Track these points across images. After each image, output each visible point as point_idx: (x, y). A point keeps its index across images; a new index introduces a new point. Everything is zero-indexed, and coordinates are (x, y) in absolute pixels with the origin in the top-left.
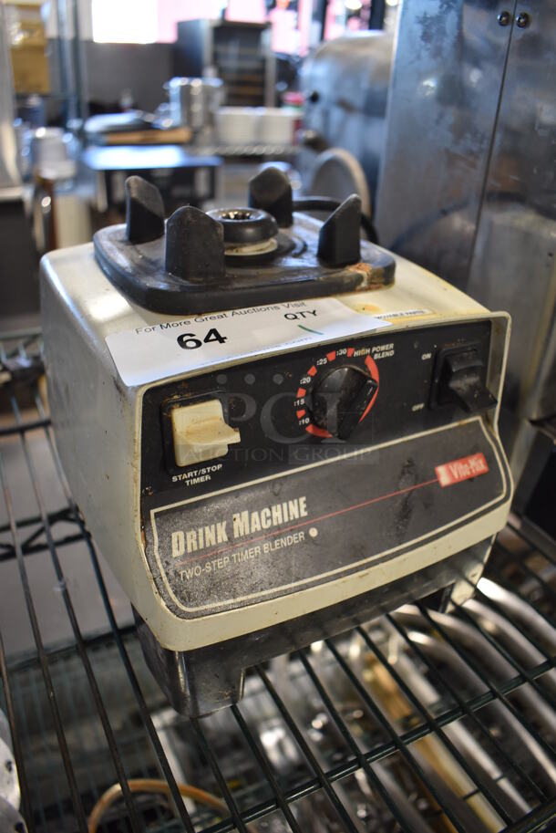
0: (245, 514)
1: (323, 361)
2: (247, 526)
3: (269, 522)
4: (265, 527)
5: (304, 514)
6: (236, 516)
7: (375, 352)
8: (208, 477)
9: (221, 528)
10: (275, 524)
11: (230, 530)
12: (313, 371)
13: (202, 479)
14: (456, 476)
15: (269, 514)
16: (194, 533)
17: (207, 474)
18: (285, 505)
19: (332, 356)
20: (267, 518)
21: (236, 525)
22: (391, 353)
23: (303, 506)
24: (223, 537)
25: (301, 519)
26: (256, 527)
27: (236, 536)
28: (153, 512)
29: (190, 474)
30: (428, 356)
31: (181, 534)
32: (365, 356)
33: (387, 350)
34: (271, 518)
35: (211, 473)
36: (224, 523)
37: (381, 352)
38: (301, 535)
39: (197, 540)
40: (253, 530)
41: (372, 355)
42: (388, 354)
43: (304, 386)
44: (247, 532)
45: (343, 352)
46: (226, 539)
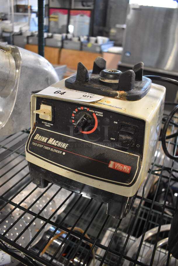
0: (53, 139)
1: (79, 108)
2: (51, 142)
3: (57, 144)
4: (55, 145)
5: (65, 148)
6: (51, 138)
7: (96, 113)
8: (50, 126)
9: (47, 139)
10: (57, 146)
11: (47, 141)
12: (76, 110)
13: (48, 126)
14: (116, 167)
15: (58, 143)
16: (41, 136)
17: (49, 125)
18: (63, 143)
19: (82, 108)
20: (57, 143)
21: (50, 140)
22: (102, 116)
23: (66, 146)
24: (45, 141)
25: (64, 149)
26: (53, 144)
27: (48, 143)
28: (37, 127)
29: (46, 123)
30: (117, 123)
31: (39, 135)
32: (93, 113)
33: (101, 114)
34: (58, 144)
35: (50, 125)
36: (48, 138)
37: (99, 114)
38: (61, 152)
39: (40, 138)
40: (52, 144)
41: (95, 113)
42: (101, 115)
43: (74, 113)
44: (50, 144)
45: (86, 108)
46: (45, 142)
